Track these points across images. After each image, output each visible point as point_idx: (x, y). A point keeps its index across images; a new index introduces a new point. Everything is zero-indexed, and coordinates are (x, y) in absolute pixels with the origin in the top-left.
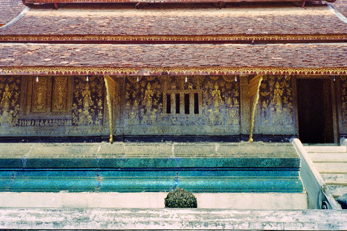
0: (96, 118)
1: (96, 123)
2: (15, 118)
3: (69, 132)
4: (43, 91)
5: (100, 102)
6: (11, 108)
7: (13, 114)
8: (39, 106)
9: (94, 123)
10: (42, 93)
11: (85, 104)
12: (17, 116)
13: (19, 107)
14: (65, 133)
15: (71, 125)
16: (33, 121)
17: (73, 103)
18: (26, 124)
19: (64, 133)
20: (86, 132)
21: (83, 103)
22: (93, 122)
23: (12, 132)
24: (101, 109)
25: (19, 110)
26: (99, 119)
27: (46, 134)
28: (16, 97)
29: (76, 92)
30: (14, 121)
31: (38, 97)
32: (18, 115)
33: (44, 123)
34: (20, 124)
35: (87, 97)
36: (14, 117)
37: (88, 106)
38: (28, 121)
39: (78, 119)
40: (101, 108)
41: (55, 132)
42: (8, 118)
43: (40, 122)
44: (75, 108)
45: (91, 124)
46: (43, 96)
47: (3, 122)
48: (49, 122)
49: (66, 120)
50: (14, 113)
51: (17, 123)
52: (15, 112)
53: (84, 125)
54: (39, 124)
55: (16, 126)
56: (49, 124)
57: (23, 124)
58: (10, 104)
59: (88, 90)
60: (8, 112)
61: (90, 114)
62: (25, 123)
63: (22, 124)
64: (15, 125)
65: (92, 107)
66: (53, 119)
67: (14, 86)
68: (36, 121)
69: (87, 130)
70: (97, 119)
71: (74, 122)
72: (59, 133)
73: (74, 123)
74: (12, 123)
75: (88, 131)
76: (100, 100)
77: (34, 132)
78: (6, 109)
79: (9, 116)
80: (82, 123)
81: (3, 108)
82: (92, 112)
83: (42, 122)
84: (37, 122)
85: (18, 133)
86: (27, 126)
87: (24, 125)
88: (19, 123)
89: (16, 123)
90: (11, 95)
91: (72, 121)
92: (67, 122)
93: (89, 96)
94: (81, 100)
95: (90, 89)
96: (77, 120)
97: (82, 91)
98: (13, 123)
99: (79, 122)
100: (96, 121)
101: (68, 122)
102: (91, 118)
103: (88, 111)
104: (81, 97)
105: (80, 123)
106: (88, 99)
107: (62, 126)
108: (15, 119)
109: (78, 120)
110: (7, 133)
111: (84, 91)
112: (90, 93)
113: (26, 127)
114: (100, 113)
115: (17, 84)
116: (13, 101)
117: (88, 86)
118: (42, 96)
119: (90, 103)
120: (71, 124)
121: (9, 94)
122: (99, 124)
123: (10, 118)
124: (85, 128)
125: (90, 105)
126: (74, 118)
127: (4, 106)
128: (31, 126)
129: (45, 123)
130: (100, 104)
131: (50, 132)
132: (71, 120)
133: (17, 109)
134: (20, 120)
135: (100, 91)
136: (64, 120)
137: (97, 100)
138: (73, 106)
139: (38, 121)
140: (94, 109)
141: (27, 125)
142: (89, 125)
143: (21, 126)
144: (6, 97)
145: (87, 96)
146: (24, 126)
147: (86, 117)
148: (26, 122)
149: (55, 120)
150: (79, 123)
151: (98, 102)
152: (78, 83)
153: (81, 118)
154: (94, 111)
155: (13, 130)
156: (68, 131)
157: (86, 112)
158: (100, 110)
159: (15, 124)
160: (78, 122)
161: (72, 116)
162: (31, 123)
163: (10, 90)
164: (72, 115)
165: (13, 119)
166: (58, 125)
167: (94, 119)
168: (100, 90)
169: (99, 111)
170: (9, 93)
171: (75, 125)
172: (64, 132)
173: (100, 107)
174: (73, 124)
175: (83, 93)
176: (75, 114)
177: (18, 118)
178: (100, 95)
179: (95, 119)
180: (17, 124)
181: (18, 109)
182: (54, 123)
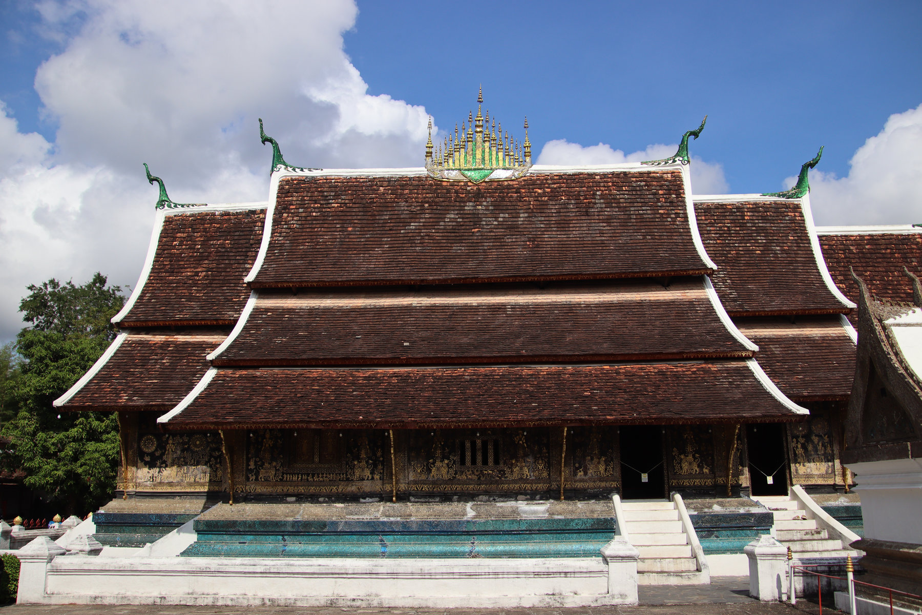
1: (375, 478)
5: (379, 452)
7: (275, 467)
8: (305, 456)
9: (373, 478)
10: (307, 440)
12: (280, 469)
14: (339, 490)
15: (346, 480)
16: (300, 475)
17: (347, 453)
19: (337, 490)
20: (363, 489)
21: (359, 453)
22: (372, 476)
25: (283, 462)
26: (378, 472)
29: (351, 440)
30: (277, 475)
32: (282, 468)
33: (313, 477)
34: (285, 479)
35: (363, 446)
36: (277, 470)
37: (365, 456)
38: (294, 475)
39: (354, 473)
42: (270, 471)
43: (308, 476)
44: (349, 460)
45: (369, 479)
48: (318, 477)
49: (339, 474)
50: (277, 465)
51: (281, 478)
53: (360, 480)
54: (307, 478)
56: (319, 479)
58: (272, 454)
59: (365, 437)
60: (270, 464)
61: (367, 467)
62: (290, 478)
63: (287, 478)
64: (279, 480)
65: (370, 458)
69: (365, 486)
70: (376, 473)
72: (331, 490)
73: (349, 478)
74: (275, 477)
75: (365, 488)
76: (380, 450)
77: (302, 489)
78: (267, 460)
79: (271, 469)
80: (358, 478)
82: (370, 464)
83: (311, 476)
85: (282, 490)
88: (283, 477)
89: (279, 478)
90: (272, 442)
91: (347, 475)
92: (340, 477)
93: (366, 445)
94: (356, 449)
96: (352, 474)
97: (358, 438)
99: (355, 476)
100: (376, 475)
102: (369, 471)
104: (356, 445)
105: (356, 478)
106: (366, 449)
107: (335, 481)
108: (278, 473)
111: (360, 438)
112: (367, 440)
113: (292, 483)
114: (379, 465)
116: (275, 450)
119: (368, 452)
121: (270, 442)
122: (379, 479)
123: (273, 471)
124: (361, 483)
125: (367, 455)
126: (348, 472)
127: (265, 457)
128: (298, 481)
131: (320, 488)
132: (345, 474)
133: (280, 460)
134: (285, 474)
136: (336, 474)
137: (376, 449)
138: (347, 457)
139: (306, 475)
140: (372, 460)
141: (292, 480)
142: (366, 480)
144: (267, 445)
146: (289, 481)
147: (363, 470)
148: (291, 476)
149: (326, 474)
150: (354, 478)
151: (376, 451)
153: (357, 471)
154: (372, 463)
156: (342, 488)
157: (363, 464)
158: (380, 461)
161: (346, 469)
162: (298, 478)
163: (271, 437)
164: (346, 467)
165: (276, 473)
166: (330, 481)
167: (372, 473)
169: (379, 463)
170: (270, 440)
171: (350, 480)
172: (338, 488)
173: (380, 458)
175: (358, 441)
176: (349, 466)
177: (282, 471)
178: (379, 443)
179: (374, 472)
182: (325, 477)
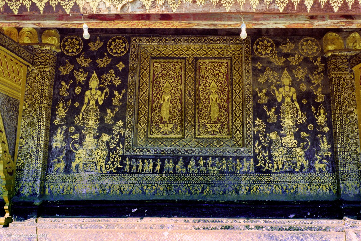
0: (316, 155)
1: (317, 168)
2: (113, 154)
3: (250, 190)
4: (173, 91)
5: (322, 115)
6: (104, 128)
7: (108, 143)
8: (166, 125)
9: (311, 168)
10: (170, 96)
11: (286, 120)
12: (118, 148)
13: (124, 127)
14: (241, 192)
15: (254, 171)
16: (159, 160)
17: (255, 119)
18: (140, 168)
19: (237, 192)
20: (292, 191)
21: (279, 117)
22: (309, 164)
23: (107, 188)
24: (325, 133)
25: (124, 133)
26: (322, 156)
27: (191, 193)
28: (116, 104)
29: (261, 91)
30: (112, 160)
31: (161, 104)
32: (121, 145)
34: (127, 168)
35: (288, 103)
36: (110, 150)
37: (291, 124)
38: (145, 161)
39: (270, 157)
40: (326, 129)
41: (215, 188)
42: (96, 153)
44: (259, 131)
45: (304, 170)
46: (173, 103)
47: (85, 163)
49: (241, 158)
50: (112, 141)
51: (119, 166)
52: (113, 138)
53: (286, 172)
54: (175, 168)
55: (115, 173)
56: (199, 169)
57: (134, 168)
58: (102, 120)
59: (290, 86)
60: (97, 137)
61: (298, 145)
62: (138, 166)
64: (114, 171)
65: (302, 127)
66: (209, 157)
67: (110, 77)
68: (166, 161)
69: (296, 184)
70: (318, 157)
71: (259, 165)
72: (224, 192)
73: (261, 166)
74: (106, 164)
75: (297, 187)
76: (322, 111)
77: (161, 189)
78: (92, 132)
79: (99, 148)
80: (280, 166)
81: (83, 128)
82: (304, 141)
83: (181, 162)
84: (169, 162)
85: (121, 191)
86: (143, 172)
87: (137, 170)
89: (115, 166)
90: (103, 97)
91: (256, 161)
92: (243, 165)
93: (292, 101)
94: (273, 110)
95: (295, 84)
96: (267, 158)
97: (275, 88)
98: (108, 166)
99: (273, 163)
100: (317, 162)
101: (245, 164)
102: (303, 154)
103: (293, 138)
104: (272, 102)
105: (275, 167)
106: (293, 107)
107: (231, 173)
108: (113, 156)
109: (269, 159)
110: (94, 191)
111: (281, 90)
112: (294, 93)
113: (141, 175)
114: (323, 142)
115: (117, 73)
116: (109, 111)
117: (289, 78)
118: (171, 102)
119: (297, 116)
120: (252, 170)
121: (99, 96)
122: (324, 170)
123: (102, 153)
124: (289, 179)
125: (296, 121)
126: (259, 154)
127: (88, 124)
128: (153, 173)
129: (189, 166)
130: (321, 119)
131: (201, 188)
132: (252, 160)
133: (118, 130)
134: (127, 159)
135: (320, 90)
136: (235, 159)
137: (313, 109)
138: (254, 125)
139: (171, 161)
140: (308, 132)
141: (143, 170)
142: (298, 172)
143: (128, 173)
144: (93, 102)
145: (288, 100)
146: (136, 173)
147: (290, 151)
148: (141, 164)
149: (213, 159)
150: (273, 167)
151: (316, 114)
152: (262, 71)
153: (276, 154)
154: (308, 137)
155: (109, 185)
156: (247, 188)
157: (289, 139)
158: (323, 133)
159: (115, 169)
160: (270, 165)
161: (254, 150)
163: (101, 86)
164: (254, 146)
165: (109, 157)
166: (221, 172)
167: (310, 156)
168: (318, 86)
169: (322, 137)
170: (99, 92)
171: (264, 172)
172: (238, 188)
174: (259, 170)
175: (277, 94)
176: (260, 143)
177: (121, 153)
178: (320, 99)
179: (314, 156)
180: (118, 168)
181: (122, 132)
182: (212, 165)
